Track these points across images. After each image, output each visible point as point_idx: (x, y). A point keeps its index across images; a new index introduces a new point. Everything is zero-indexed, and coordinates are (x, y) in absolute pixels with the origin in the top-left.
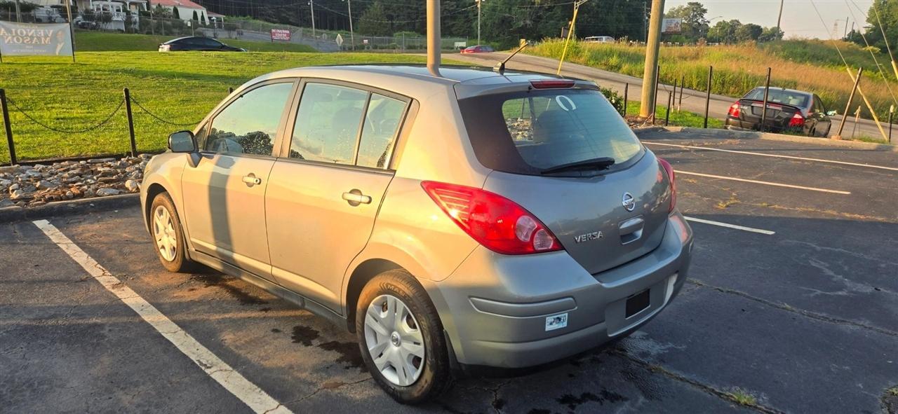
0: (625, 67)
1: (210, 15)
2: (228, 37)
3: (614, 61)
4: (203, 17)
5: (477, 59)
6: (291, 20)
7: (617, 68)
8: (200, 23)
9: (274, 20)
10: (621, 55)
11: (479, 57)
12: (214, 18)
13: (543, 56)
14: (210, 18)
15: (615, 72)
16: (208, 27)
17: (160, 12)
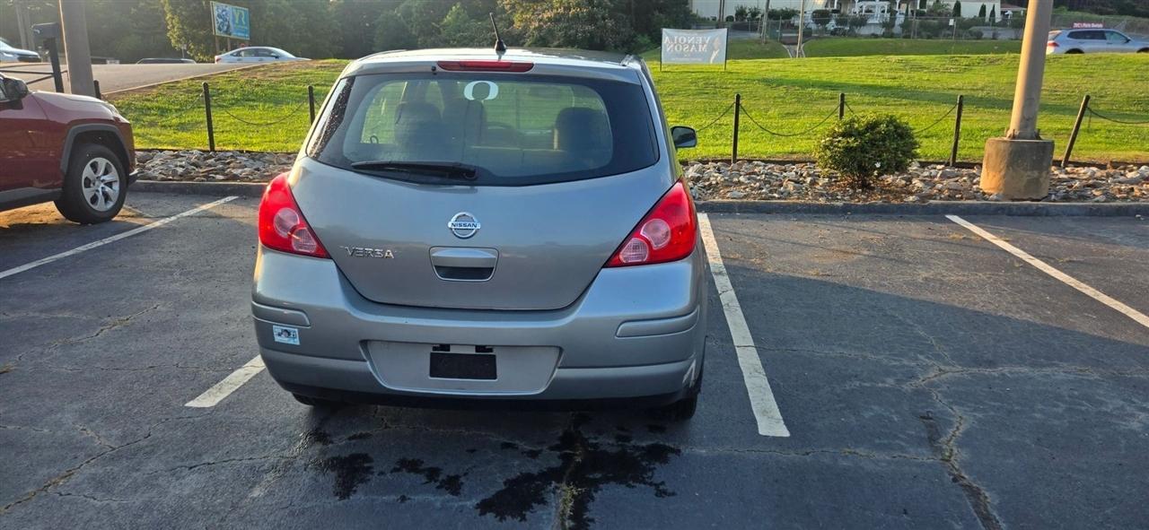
1: (1004, 9)
2: (1013, 37)
4: (993, 12)
6: (1138, 9)
8: (987, 20)
9: (1110, 10)
12: (1009, 12)
14: (1003, 13)
16: (999, 25)
17: (938, 11)
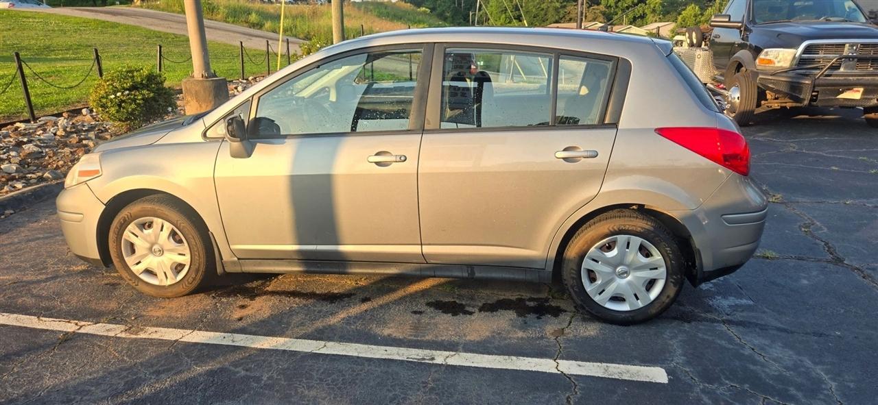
0: (268, 24)
3: (253, 18)
5: (101, 14)
7: (259, 26)
10: (259, 13)
11: (101, 12)
13: (173, 12)
15: (259, 29)
